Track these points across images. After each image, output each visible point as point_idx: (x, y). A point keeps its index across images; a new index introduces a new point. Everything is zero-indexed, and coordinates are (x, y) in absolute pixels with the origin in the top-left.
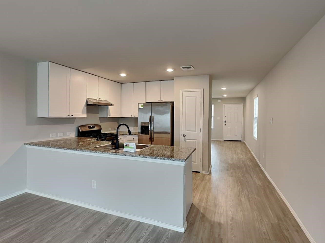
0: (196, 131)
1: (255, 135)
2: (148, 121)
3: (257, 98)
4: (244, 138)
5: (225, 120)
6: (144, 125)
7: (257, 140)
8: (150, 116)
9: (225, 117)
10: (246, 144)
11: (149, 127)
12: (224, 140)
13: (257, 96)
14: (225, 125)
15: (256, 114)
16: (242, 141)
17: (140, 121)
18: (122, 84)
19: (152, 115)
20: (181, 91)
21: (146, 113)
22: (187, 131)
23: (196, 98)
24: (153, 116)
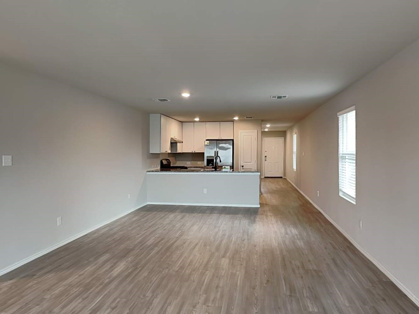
0: (252, 162)
1: (295, 167)
2: (214, 155)
3: (296, 135)
4: (285, 174)
5: (265, 155)
6: (209, 158)
7: (295, 171)
8: (215, 151)
9: (265, 152)
10: (288, 179)
11: (215, 161)
12: (265, 177)
13: (295, 133)
14: (266, 160)
15: (295, 149)
16: (283, 177)
17: (206, 155)
18: (183, 123)
19: (217, 150)
20: (240, 131)
21: (212, 149)
22: (245, 162)
23: (251, 137)
24: (218, 152)
